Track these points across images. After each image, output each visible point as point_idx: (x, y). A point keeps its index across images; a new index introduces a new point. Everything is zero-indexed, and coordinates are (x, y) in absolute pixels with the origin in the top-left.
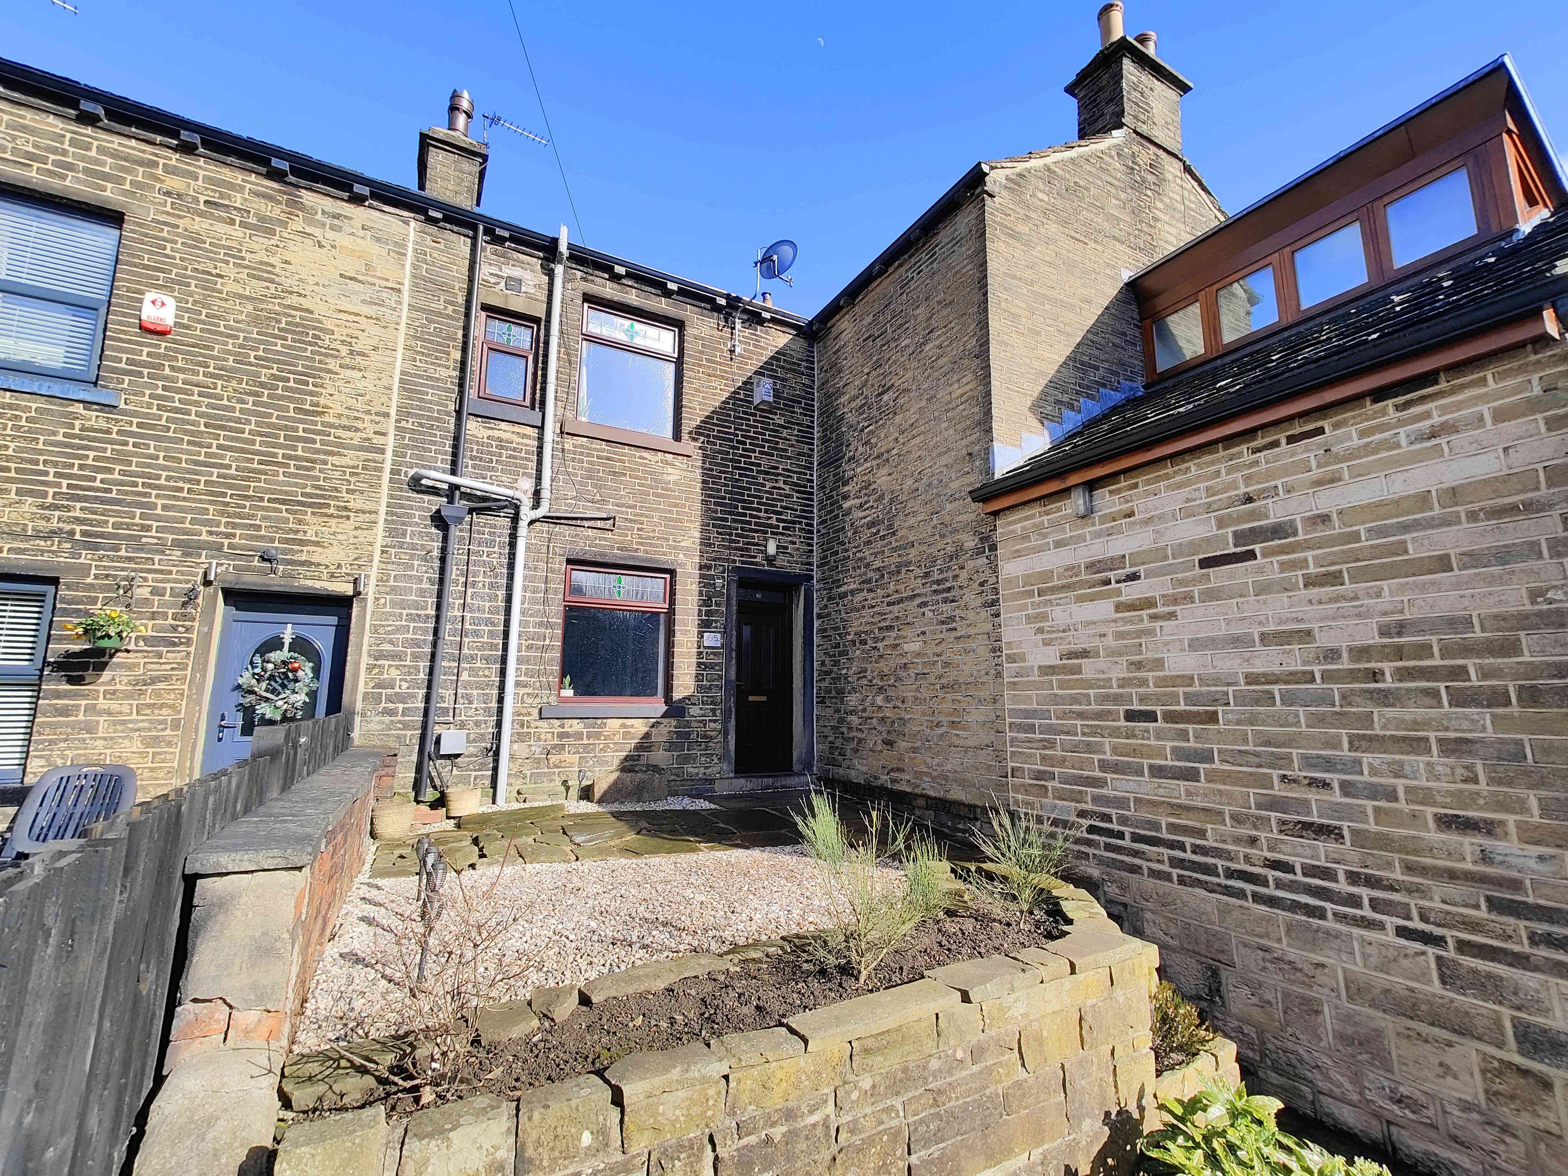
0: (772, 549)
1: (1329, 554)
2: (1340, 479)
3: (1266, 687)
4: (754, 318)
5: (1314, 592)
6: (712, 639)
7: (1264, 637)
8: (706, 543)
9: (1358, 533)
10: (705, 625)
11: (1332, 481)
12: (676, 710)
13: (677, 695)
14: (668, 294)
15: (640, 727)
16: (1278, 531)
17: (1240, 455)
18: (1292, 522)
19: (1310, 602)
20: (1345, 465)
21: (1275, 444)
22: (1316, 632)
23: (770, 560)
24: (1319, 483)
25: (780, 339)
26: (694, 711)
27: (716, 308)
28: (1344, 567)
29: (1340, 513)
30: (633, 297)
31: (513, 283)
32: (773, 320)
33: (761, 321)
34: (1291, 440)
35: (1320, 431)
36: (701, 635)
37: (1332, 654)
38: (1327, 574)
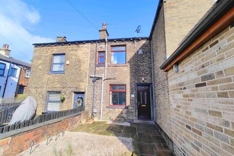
0: (143, 79)
1: (224, 86)
2: (224, 58)
3: (211, 129)
4: (138, 40)
5: (220, 99)
6: (133, 96)
7: (210, 111)
8: (131, 79)
9: (230, 78)
10: (131, 93)
11: (222, 59)
12: (127, 108)
13: (127, 105)
14: (123, 41)
15: (121, 110)
16: (210, 77)
17: (200, 53)
18: (213, 74)
19: (220, 102)
20: (224, 53)
21: (207, 48)
22: (222, 113)
23: (143, 81)
24: (219, 60)
25: (144, 42)
26: (130, 108)
27: (131, 41)
28: (228, 91)
29: (225, 70)
30: (118, 43)
31: (101, 47)
32: (142, 39)
33: (140, 40)
34: (211, 46)
35: (217, 42)
36: (131, 95)
37: (226, 123)
38: (223, 93)
